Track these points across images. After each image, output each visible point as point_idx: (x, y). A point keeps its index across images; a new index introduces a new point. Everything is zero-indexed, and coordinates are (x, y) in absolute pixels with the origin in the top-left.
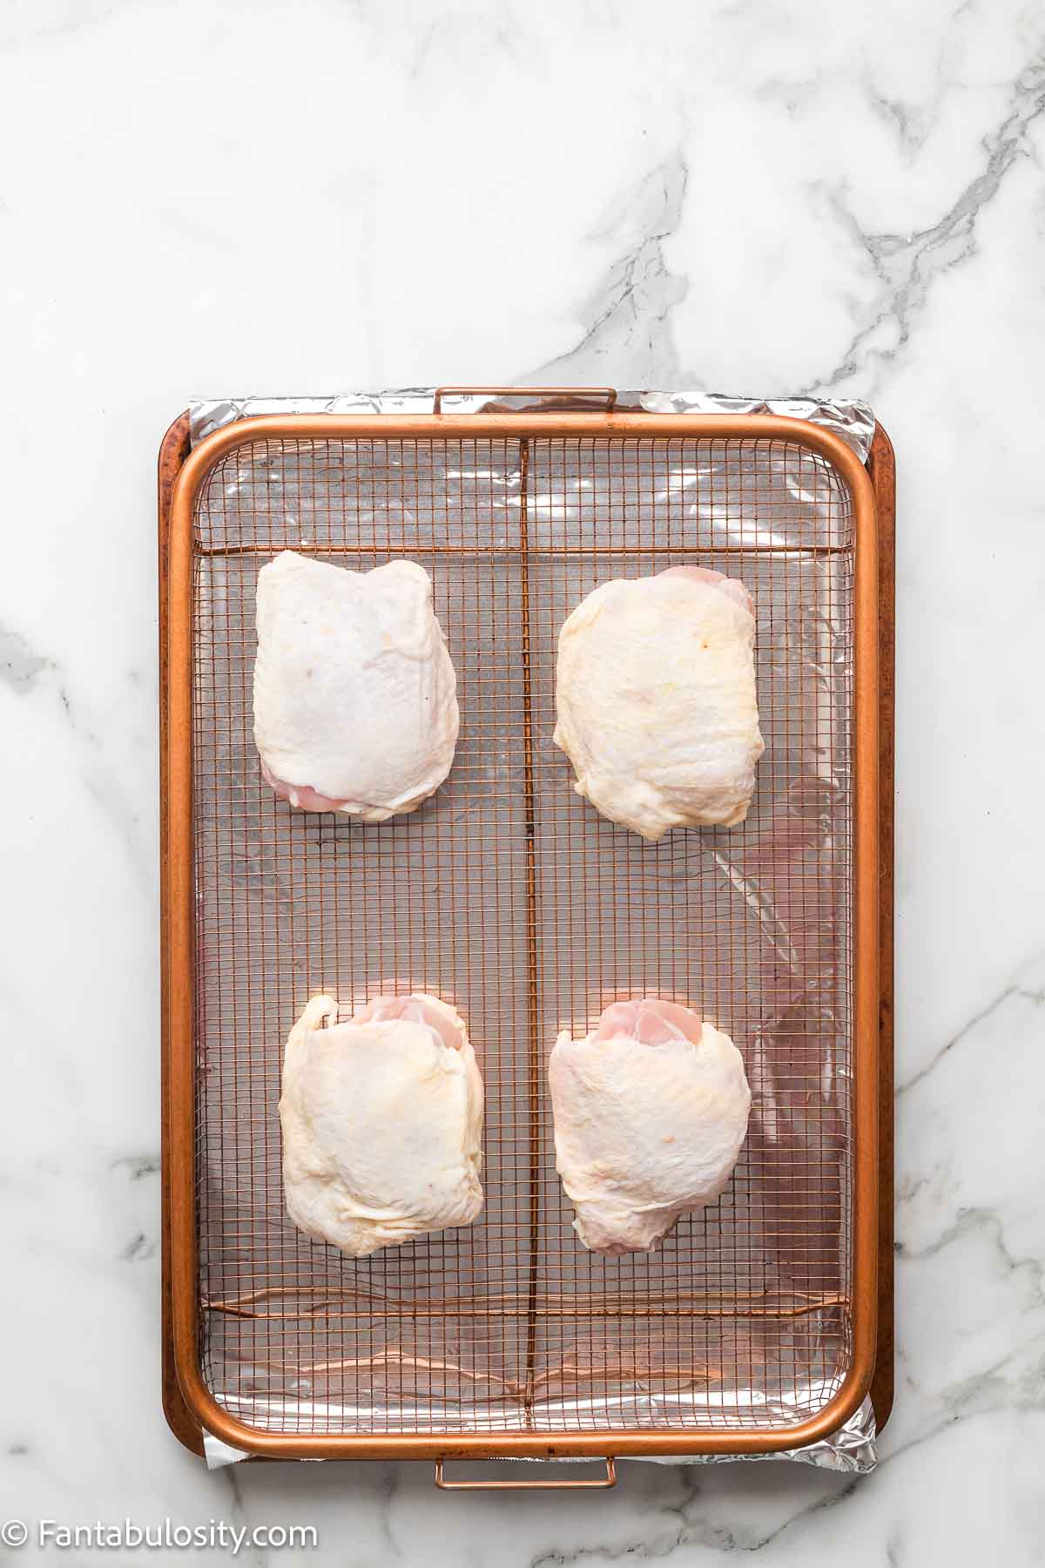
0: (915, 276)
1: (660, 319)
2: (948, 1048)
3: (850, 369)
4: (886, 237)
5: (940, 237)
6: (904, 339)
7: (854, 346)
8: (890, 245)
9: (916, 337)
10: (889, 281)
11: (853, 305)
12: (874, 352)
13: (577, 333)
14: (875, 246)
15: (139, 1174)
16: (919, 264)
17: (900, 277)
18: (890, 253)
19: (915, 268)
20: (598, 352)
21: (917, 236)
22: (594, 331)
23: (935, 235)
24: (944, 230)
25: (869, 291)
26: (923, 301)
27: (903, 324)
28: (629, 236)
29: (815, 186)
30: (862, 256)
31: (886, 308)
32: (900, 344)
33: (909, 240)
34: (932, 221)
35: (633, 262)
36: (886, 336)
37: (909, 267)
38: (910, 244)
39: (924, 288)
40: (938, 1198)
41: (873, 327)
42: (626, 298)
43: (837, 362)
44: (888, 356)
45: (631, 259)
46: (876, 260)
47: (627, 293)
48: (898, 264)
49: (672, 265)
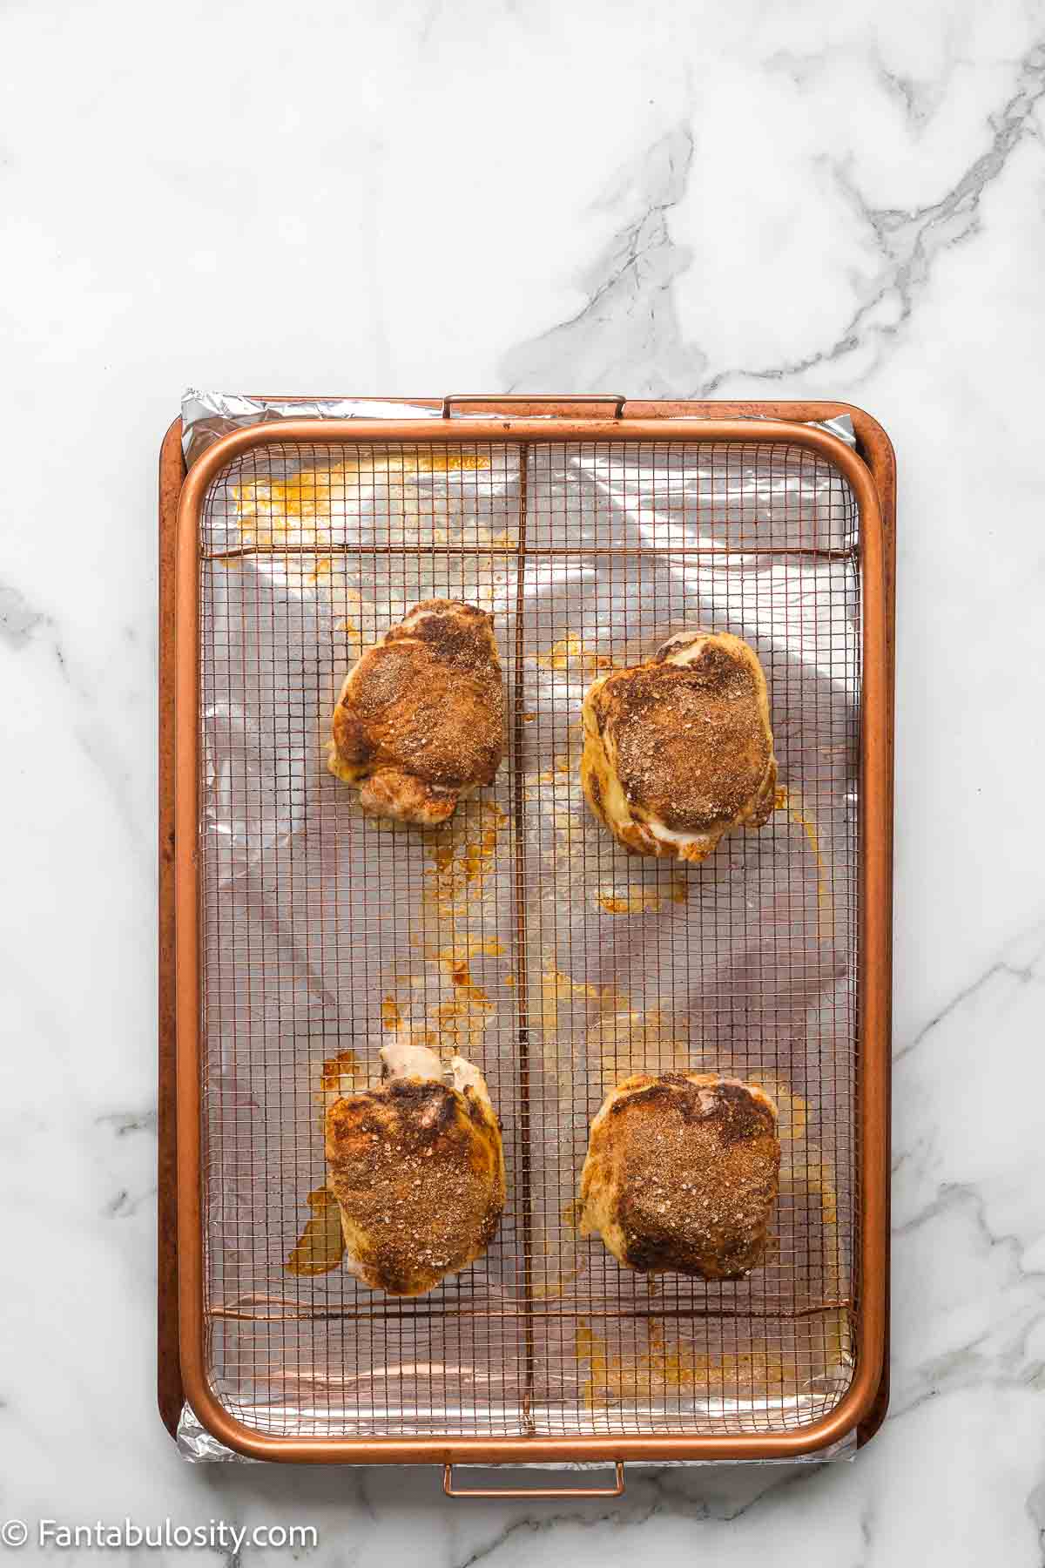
0: (918, 251)
1: (663, 288)
2: (934, 1023)
3: (850, 343)
4: (891, 212)
5: (944, 213)
6: (906, 314)
7: (857, 319)
8: (892, 220)
9: (920, 314)
10: (892, 255)
11: (855, 280)
12: (876, 327)
13: (580, 302)
14: (880, 221)
15: (122, 1131)
16: (922, 239)
17: (904, 253)
18: (893, 229)
19: (919, 243)
20: (601, 320)
21: (922, 212)
22: (596, 299)
23: (936, 213)
24: (948, 207)
25: (872, 266)
26: (926, 278)
27: (906, 300)
28: (634, 204)
29: (821, 159)
30: (866, 230)
31: (889, 282)
32: (902, 319)
33: (913, 216)
34: (936, 197)
35: (638, 231)
36: (888, 311)
37: (914, 243)
38: (912, 220)
39: (927, 264)
40: (920, 1173)
41: (874, 302)
42: (631, 266)
43: (838, 337)
44: (890, 331)
45: (637, 227)
46: (880, 234)
47: (631, 262)
48: (904, 238)
49: (674, 235)
